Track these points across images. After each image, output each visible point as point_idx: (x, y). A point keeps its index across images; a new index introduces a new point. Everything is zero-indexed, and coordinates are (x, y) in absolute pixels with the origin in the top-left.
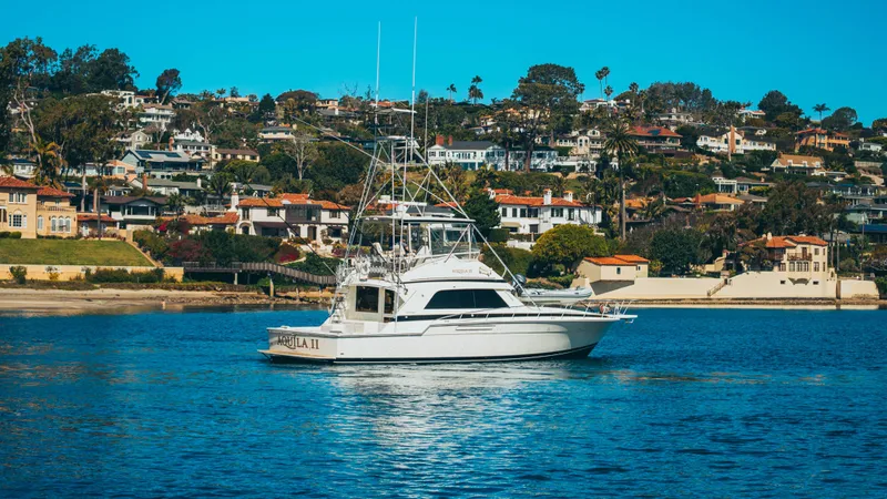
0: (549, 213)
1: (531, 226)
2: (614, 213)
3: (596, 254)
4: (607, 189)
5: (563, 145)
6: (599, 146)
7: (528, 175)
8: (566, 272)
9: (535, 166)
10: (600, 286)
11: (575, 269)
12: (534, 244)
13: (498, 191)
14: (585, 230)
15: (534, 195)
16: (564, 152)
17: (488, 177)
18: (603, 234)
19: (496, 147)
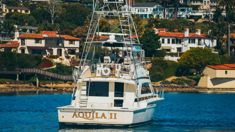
0: (188, 41)
1: (178, 48)
2: (224, 41)
3: (215, 64)
4: (220, 28)
5: (195, 4)
6: (215, 4)
7: (175, 21)
8: (197, 73)
9: (180, 16)
10: (216, 81)
11: (202, 72)
12: (179, 58)
13: (160, 29)
14: (207, 51)
15: (179, 32)
16: (196, 8)
17: (154, 22)
18: (217, 53)
19: (158, 5)
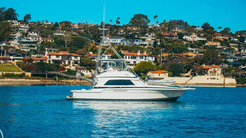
0: (139, 57)
1: (134, 61)
2: (158, 58)
3: (153, 70)
4: (156, 51)
5: (144, 38)
6: (154, 38)
7: (133, 47)
8: (144, 75)
9: (135, 44)
11: (147, 74)
12: (134, 67)
13: (124, 51)
14: (150, 63)
15: (135, 52)
16: (144, 40)
17: (121, 47)
18: (155, 64)
19: (124, 38)
